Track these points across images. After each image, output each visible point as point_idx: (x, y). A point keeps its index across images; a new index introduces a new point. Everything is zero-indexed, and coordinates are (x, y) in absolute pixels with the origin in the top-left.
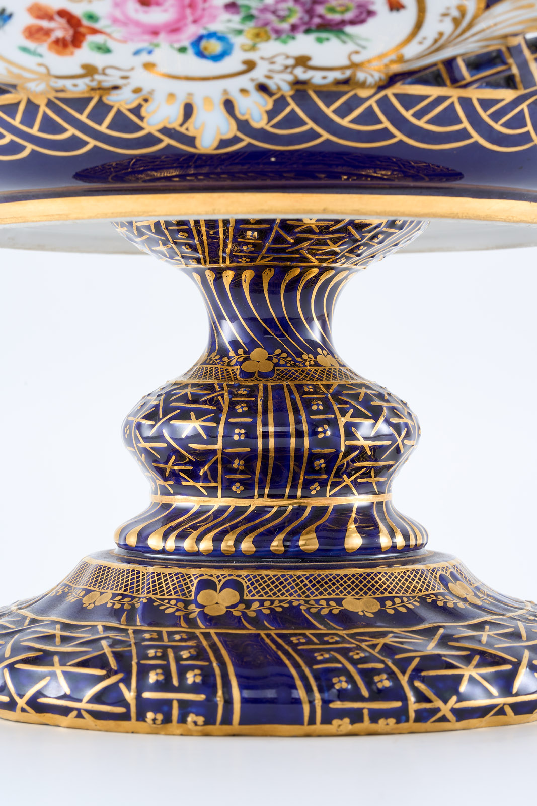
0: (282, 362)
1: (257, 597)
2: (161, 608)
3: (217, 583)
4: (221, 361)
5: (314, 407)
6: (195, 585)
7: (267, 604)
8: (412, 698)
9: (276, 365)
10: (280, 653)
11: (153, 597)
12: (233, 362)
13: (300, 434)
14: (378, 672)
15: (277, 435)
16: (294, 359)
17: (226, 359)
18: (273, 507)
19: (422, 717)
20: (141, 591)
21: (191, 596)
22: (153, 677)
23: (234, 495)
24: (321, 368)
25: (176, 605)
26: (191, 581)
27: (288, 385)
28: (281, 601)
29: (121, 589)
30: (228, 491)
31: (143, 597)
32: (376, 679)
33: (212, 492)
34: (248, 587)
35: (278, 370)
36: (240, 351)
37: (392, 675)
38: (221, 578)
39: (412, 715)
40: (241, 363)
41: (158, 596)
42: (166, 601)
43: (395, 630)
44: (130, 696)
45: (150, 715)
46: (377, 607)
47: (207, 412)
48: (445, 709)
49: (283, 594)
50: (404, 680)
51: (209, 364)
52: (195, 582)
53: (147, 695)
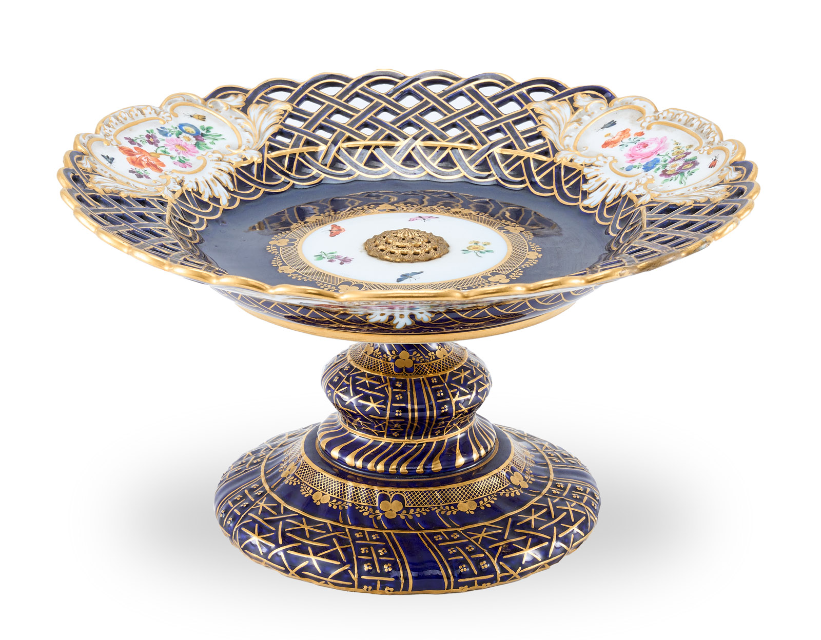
0: (418, 360)
1: (412, 506)
2: (361, 511)
3: (390, 496)
4: (383, 357)
5: (439, 395)
6: (378, 497)
7: (418, 510)
8: (498, 572)
9: (415, 362)
10: (430, 550)
11: (355, 503)
12: (390, 359)
13: (431, 409)
14: (482, 559)
15: (419, 410)
16: (424, 357)
17: (385, 355)
18: (414, 444)
19: (504, 579)
20: (346, 498)
21: (376, 504)
22: (366, 568)
23: (394, 437)
24: (438, 360)
25: (368, 510)
26: (375, 494)
27: (423, 379)
28: (425, 508)
29: (335, 494)
30: (390, 435)
31: (349, 502)
32: (481, 564)
33: (382, 435)
34: (407, 499)
35: (416, 366)
36: (393, 352)
37: (489, 561)
38: (392, 493)
39: (499, 579)
40: (394, 361)
41: (357, 502)
42: (362, 507)
43: (486, 524)
44: (355, 577)
45: (365, 587)
46: (475, 507)
47: (380, 398)
48: (515, 574)
49: (426, 503)
50: (495, 562)
51: (374, 357)
52: (378, 495)
53: (363, 577)
